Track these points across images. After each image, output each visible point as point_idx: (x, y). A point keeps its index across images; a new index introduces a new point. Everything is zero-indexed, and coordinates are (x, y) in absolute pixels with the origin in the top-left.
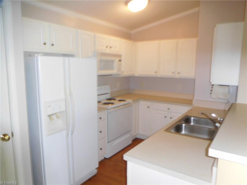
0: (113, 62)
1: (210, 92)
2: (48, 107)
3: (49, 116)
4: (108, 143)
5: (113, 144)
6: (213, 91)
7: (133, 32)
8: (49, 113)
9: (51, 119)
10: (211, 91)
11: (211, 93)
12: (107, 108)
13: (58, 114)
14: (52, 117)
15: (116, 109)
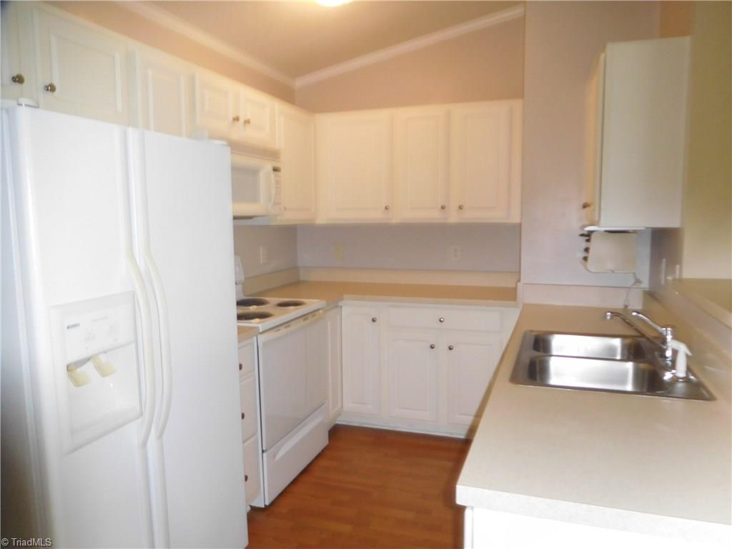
0: (254, 172)
1: (584, 254)
2: (68, 328)
3: (70, 368)
4: (263, 451)
5: (278, 457)
6: (591, 251)
7: (299, 83)
8: (74, 356)
9: (76, 382)
10: (587, 250)
11: (585, 259)
12: (258, 328)
13: (103, 358)
14: (79, 370)
15: (283, 331)
